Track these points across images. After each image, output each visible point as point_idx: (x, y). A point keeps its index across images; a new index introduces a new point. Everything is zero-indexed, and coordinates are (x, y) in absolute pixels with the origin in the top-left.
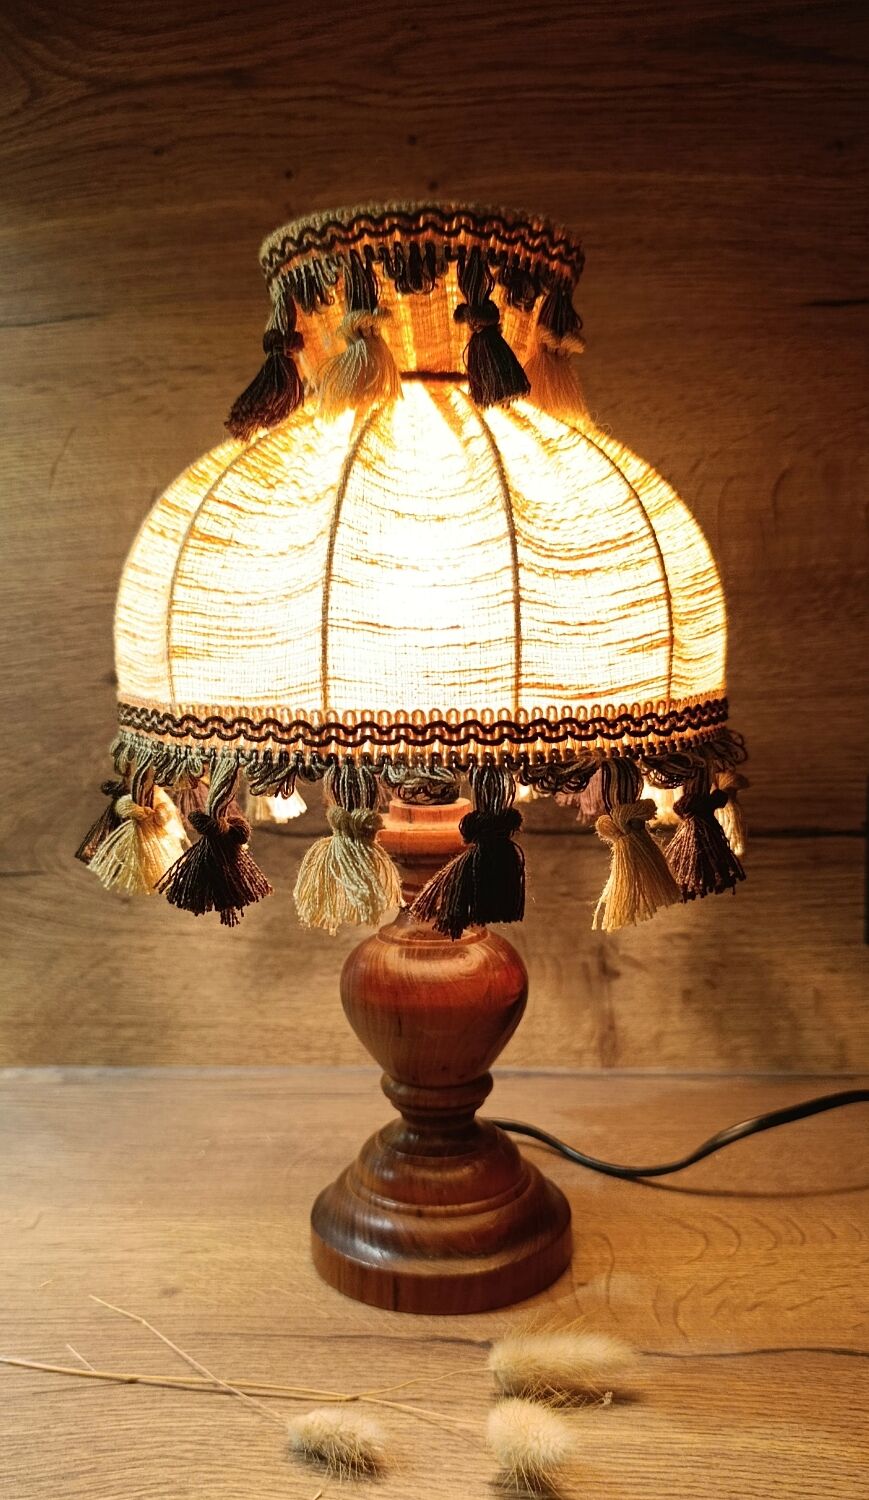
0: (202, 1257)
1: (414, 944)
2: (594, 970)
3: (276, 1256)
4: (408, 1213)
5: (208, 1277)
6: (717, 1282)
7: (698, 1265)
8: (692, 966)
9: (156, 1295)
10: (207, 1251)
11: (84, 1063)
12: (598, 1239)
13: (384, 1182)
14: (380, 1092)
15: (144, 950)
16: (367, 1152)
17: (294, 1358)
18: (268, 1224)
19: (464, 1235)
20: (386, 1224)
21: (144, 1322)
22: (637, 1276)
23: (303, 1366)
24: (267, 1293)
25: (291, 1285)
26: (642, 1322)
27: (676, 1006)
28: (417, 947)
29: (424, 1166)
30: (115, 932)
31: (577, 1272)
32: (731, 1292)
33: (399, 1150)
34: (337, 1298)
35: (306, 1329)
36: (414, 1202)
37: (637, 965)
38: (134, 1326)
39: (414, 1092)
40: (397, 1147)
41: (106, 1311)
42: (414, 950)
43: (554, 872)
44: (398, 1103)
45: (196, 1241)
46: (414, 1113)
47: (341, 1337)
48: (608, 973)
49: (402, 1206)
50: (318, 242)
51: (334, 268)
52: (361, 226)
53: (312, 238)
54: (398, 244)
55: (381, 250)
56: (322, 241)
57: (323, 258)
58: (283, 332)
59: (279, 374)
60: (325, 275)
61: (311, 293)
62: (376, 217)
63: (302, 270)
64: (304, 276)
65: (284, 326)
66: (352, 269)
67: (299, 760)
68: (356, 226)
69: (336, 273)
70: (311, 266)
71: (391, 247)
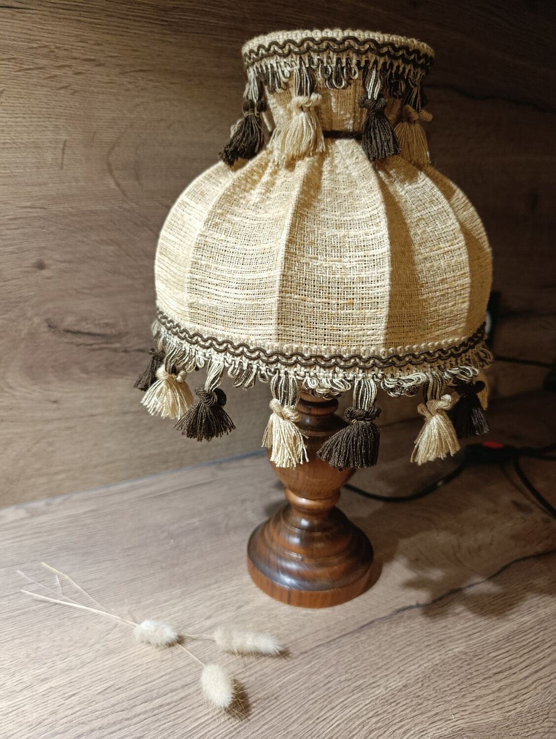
17: (358, 647)
23: (366, 649)
50: (280, 51)
51: (289, 68)
52: (308, 44)
53: (276, 48)
54: (329, 57)
55: (318, 59)
56: (283, 51)
57: (282, 61)
58: (255, 101)
59: (252, 127)
60: (283, 72)
61: (273, 81)
62: (317, 39)
63: (269, 66)
64: (270, 70)
65: (256, 98)
66: (300, 70)
67: (258, 369)
68: (305, 45)
69: (290, 72)
70: (275, 65)
71: (325, 60)
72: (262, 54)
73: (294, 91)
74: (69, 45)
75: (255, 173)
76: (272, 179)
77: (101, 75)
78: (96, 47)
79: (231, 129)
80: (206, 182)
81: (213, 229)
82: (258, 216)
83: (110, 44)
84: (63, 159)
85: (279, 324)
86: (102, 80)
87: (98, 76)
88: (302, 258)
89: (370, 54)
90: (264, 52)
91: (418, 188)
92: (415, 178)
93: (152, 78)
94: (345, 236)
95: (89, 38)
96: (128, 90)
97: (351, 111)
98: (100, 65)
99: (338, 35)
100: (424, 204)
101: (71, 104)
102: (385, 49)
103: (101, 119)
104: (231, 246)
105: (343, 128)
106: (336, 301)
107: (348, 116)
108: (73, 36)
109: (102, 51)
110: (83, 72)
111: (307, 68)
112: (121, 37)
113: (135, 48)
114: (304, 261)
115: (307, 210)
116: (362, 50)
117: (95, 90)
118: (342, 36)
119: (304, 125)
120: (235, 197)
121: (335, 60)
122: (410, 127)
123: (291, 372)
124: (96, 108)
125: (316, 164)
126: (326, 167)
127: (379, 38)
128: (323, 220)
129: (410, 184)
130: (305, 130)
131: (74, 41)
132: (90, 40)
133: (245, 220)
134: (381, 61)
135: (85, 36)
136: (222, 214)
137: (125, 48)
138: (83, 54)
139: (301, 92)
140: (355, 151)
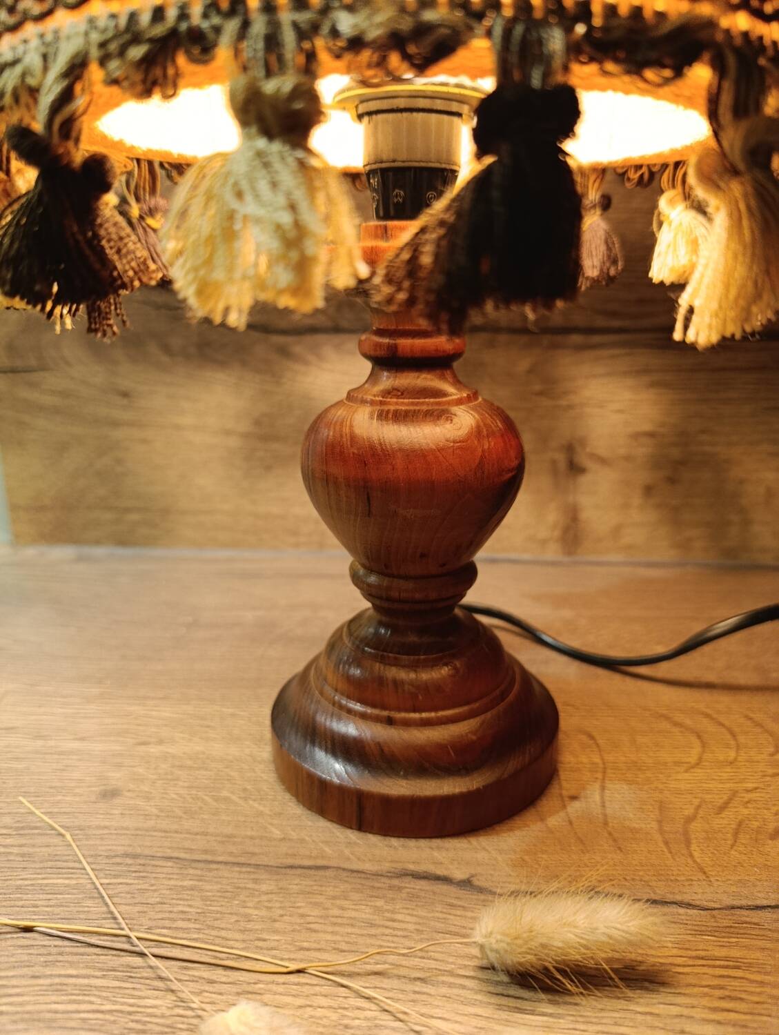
0: (154, 750)
1: (389, 403)
2: (562, 465)
3: (234, 751)
4: (377, 719)
5: (154, 777)
6: (725, 797)
7: (699, 773)
8: (657, 463)
9: (93, 798)
10: (161, 742)
11: (97, 542)
12: (584, 738)
13: (349, 679)
14: (349, 580)
15: (144, 441)
16: (332, 646)
17: (234, 898)
18: (231, 711)
19: (441, 747)
20: (350, 729)
21: (68, 837)
22: (633, 787)
23: (242, 910)
24: (216, 799)
25: (245, 790)
26: (649, 852)
27: (637, 500)
28: (392, 408)
29: (396, 663)
30: (115, 424)
31: (566, 781)
32: (746, 811)
33: (368, 645)
34: (295, 809)
35: (254, 854)
36: (384, 708)
37: (603, 461)
38: (57, 840)
39: (386, 582)
40: (366, 641)
41: (30, 818)
42: (388, 412)
43: (530, 371)
44: (369, 593)
45: (154, 730)
46: (386, 605)
47: (291, 867)
48: (575, 469)
49: (369, 710)
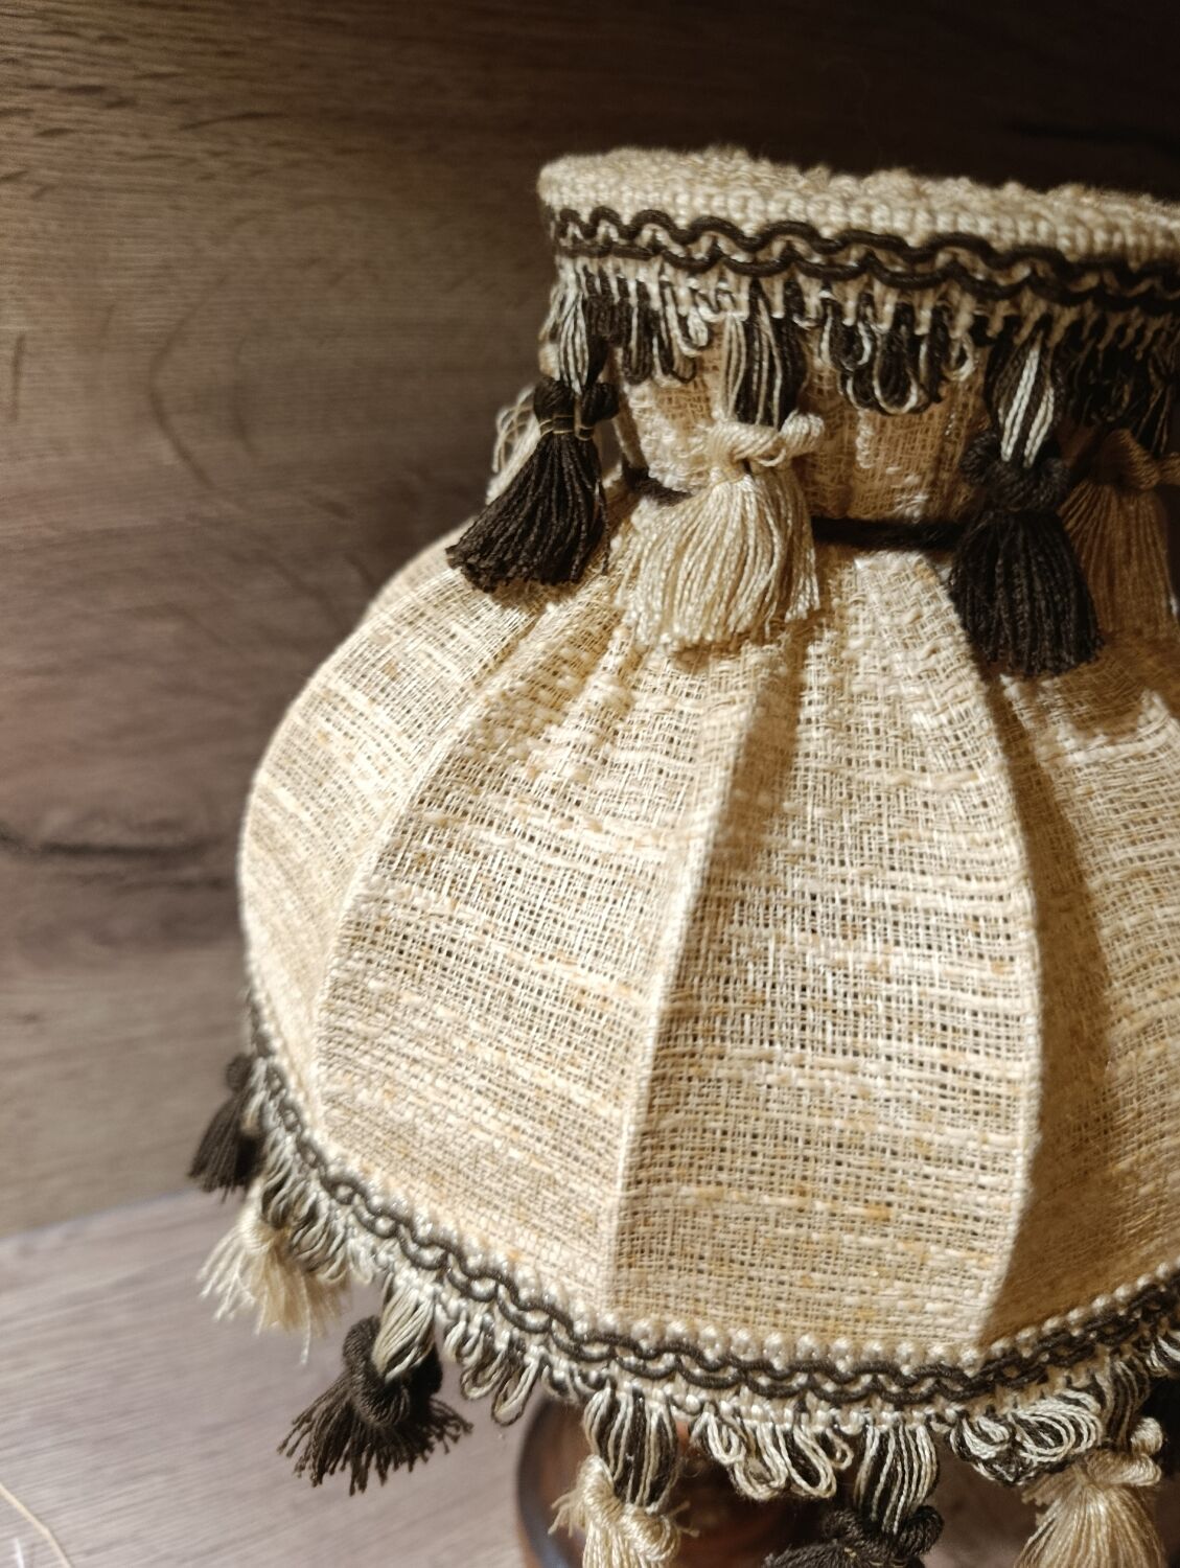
50: (677, 250)
51: (705, 312)
52: (789, 247)
53: (663, 237)
54: (867, 299)
55: (824, 302)
56: (689, 253)
57: (685, 285)
58: (576, 386)
59: (562, 484)
60: (683, 321)
61: (645, 345)
62: (826, 233)
63: (632, 287)
64: (633, 300)
65: (579, 376)
66: (750, 327)
67: (544, 1361)
68: (777, 247)
69: (709, 325)
70: (653, 289)
71: (850, 305)
72: (608, 240)
73: (720, 392)
74: (19, 45)
75: (565, 668)
76: (621, 692)
77: (124, 135)
78: (105, 49)
79: (499, 421)
80: (406, 630)
81: (411, 877)
82: (569, 834)
83: (151, 35)
84: (16, 388)
85: (620, 1267)
86: (128, 149)
87: (116, 139)
88: (716, 1062)
89: (1027, 298)
90: (614, 234)
91: (1139, 757)
92: (1128, 717)
93: (282, 136)
94: (874, 971)
95: (82, 19)
96: (209, 177)
97: (924, 466)
98: (121, 103)
99: (911, 224)
100: (1154, 821)
101: (34, 226)
102: (1090, 281)
103: (127, 269)
104: (470, 938)
105: (889, 514)
106: (828, 1205)
107: (912, 479)
108: (33, 17)
109: (126, 59)
110: (67, 126)
111: (775, 323)
112: (181, 14)
113: (228, 48)
114: (722, 1073)
115: (741, 877)
116: (1002, 282)
117: (106, 180)
118: (929, 228)
119: (751, 525)
120: (493, 758)
121: (888, 309)
122: (1121, 506)
123: (656, 1394)
124: (110, 236)
125: (783, 670)
126: (816, 675)
127: (1072, 239)
128: (798, 900)
129: (1112, 743)
130: (751, 542)
131: (34, 32)
132: (85, 25)
133: (523, 847)
134: (1068, 316)
135: (68, 13)
136: (445, 825)
137: (198, 47)
138: (63, 71)
139: (745, 410)
140: (927, 611)
